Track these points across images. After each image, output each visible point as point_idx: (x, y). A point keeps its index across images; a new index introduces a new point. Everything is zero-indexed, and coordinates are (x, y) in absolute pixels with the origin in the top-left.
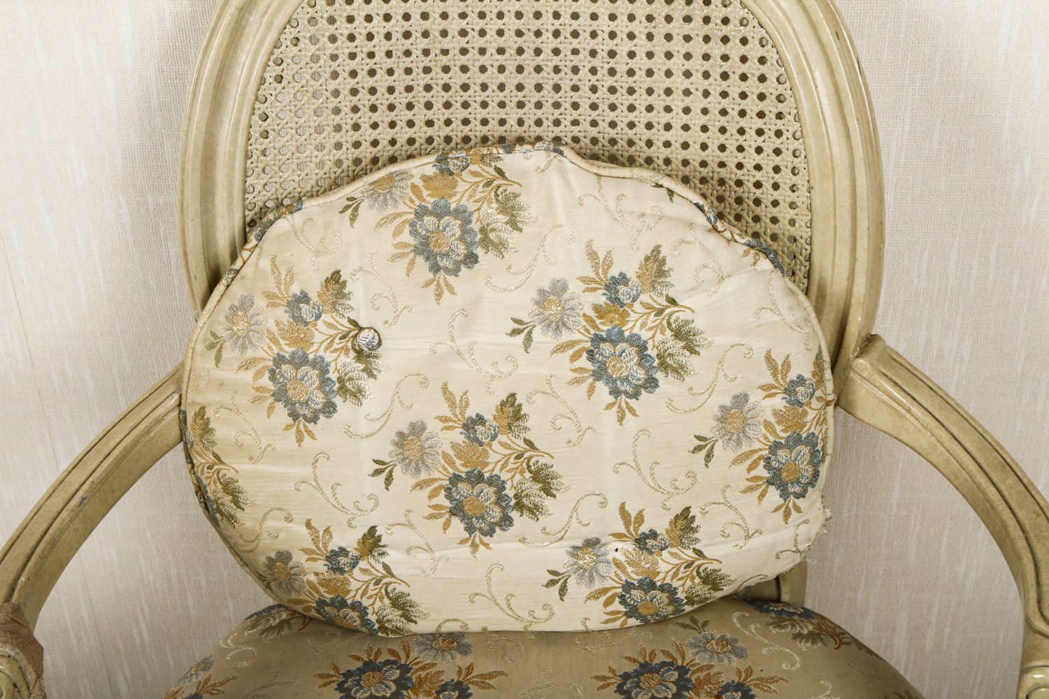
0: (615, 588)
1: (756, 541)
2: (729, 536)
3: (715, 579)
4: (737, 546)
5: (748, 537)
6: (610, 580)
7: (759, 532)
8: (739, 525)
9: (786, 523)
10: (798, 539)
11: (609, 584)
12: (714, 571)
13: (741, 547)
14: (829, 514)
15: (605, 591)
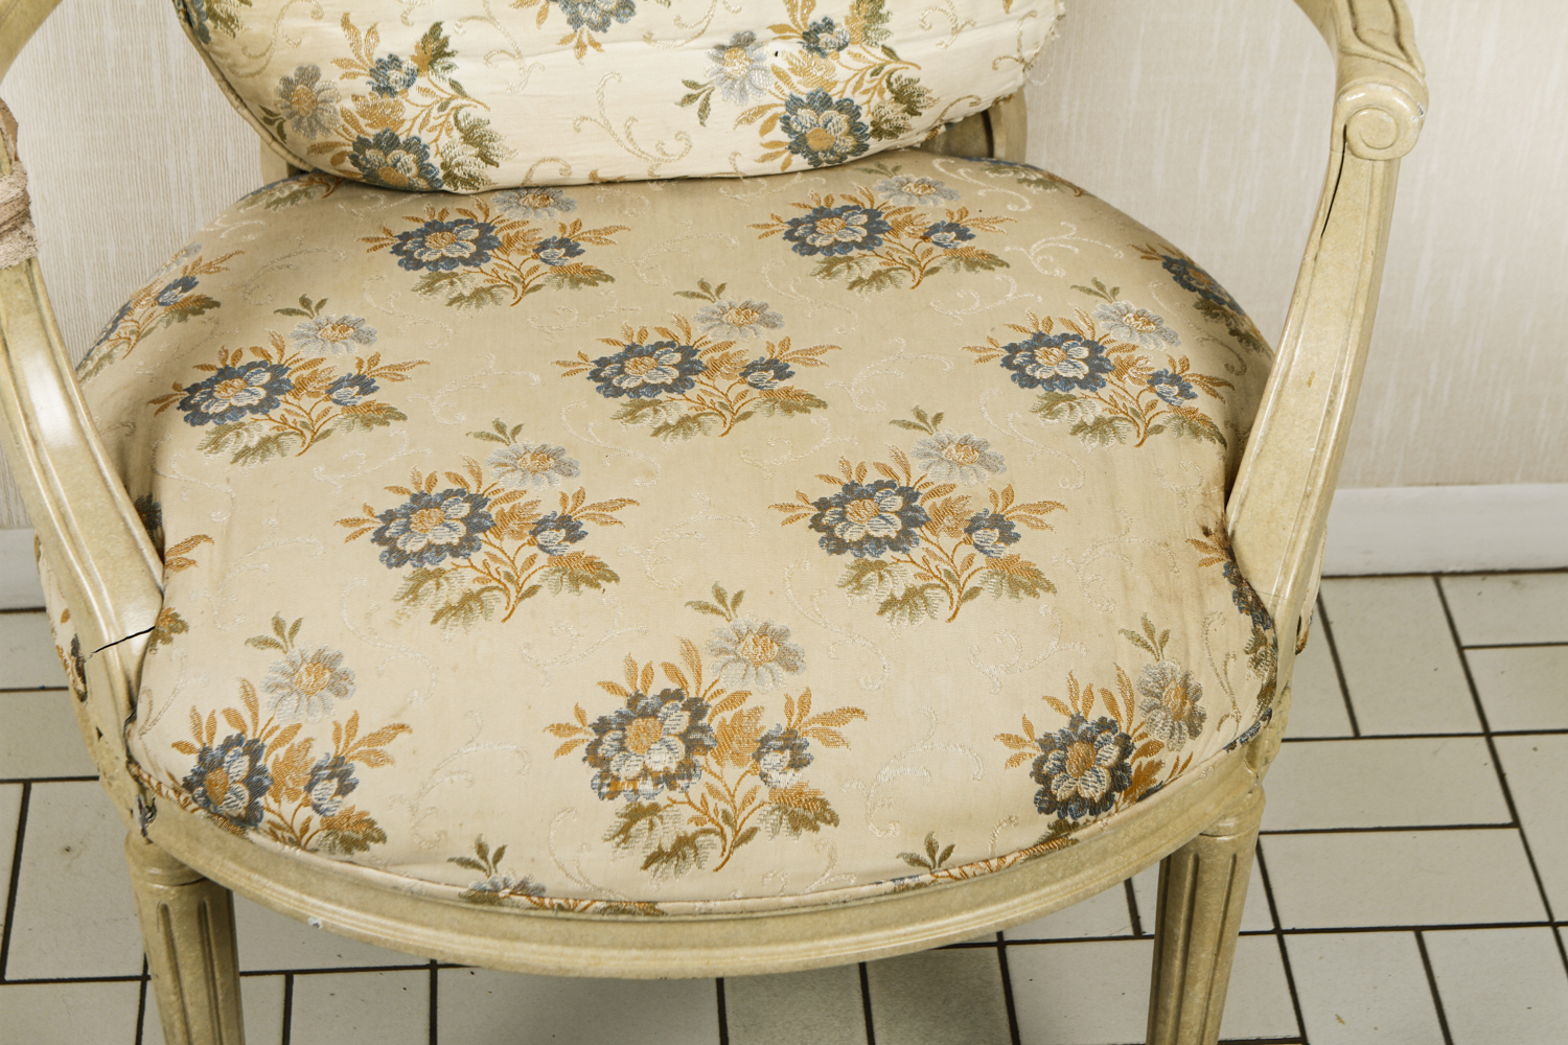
0: (776, 105)
1: (967, 38)
2: (930, 27)
3: (911, 95)
4: (941, 44)
5: (956, 30)
6: (768, 94)
7: (971, 23)
8: (945, 11)
9: (1007, 12)
10: (1023, 39)
11: (767, 99)
12: (911, 81)
13: (947, 46)
14: (1062, 8)
15: (761, 110)
